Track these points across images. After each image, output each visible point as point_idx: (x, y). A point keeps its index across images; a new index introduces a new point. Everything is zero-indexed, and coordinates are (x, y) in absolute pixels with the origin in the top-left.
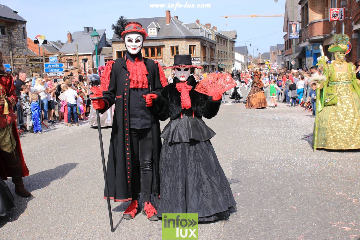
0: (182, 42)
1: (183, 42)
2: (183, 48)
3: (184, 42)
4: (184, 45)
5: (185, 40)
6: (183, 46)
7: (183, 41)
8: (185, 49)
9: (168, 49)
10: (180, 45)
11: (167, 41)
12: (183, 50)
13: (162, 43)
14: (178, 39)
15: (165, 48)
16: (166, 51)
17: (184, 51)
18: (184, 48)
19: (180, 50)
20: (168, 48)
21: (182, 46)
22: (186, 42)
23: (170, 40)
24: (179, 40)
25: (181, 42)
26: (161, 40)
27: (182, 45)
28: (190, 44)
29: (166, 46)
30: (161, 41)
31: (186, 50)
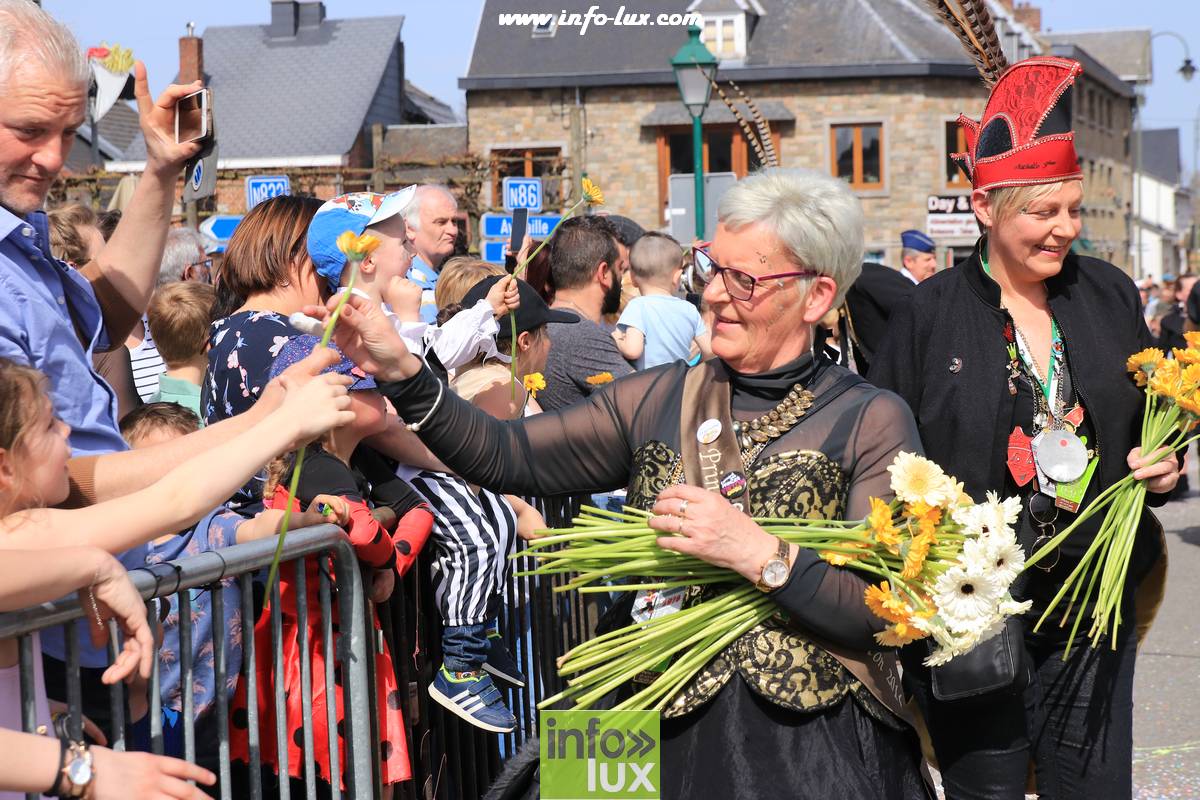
0: (904, 102)
1: (910, 101)
2: (911, 133)
3: (919, 99)
4: (914, 117)
5: (920, 86)
6: (910, 126)
7: (907, 96)
8: (920, 141)
9: (815, 144)
10: (892, 118)
11: (807, 93)
12: (905, 151)
13: (781, 105)
14: (878, 82)
15: (798, 138)
16: (801, 154)
17: (917, 153)
18: (911, 140)
19: (893, 147)
20: (812, 138)
21: (902, 126)
22: (931, 100)
23: (825, 91)
24: (884, 90)
25: (894, 100)
26: (775, 87)
27: (900, 117)
28: (952, 111)
29: (803, 124)
30: (773, 94)
31: (928, 147)
